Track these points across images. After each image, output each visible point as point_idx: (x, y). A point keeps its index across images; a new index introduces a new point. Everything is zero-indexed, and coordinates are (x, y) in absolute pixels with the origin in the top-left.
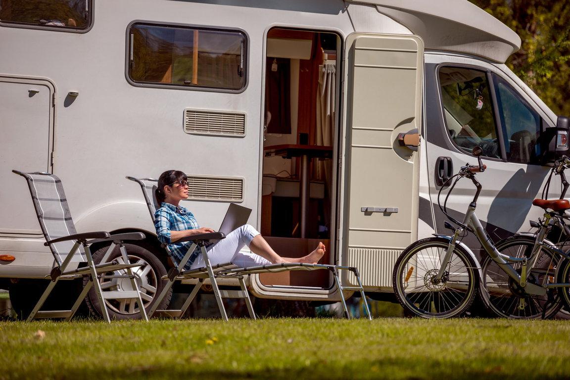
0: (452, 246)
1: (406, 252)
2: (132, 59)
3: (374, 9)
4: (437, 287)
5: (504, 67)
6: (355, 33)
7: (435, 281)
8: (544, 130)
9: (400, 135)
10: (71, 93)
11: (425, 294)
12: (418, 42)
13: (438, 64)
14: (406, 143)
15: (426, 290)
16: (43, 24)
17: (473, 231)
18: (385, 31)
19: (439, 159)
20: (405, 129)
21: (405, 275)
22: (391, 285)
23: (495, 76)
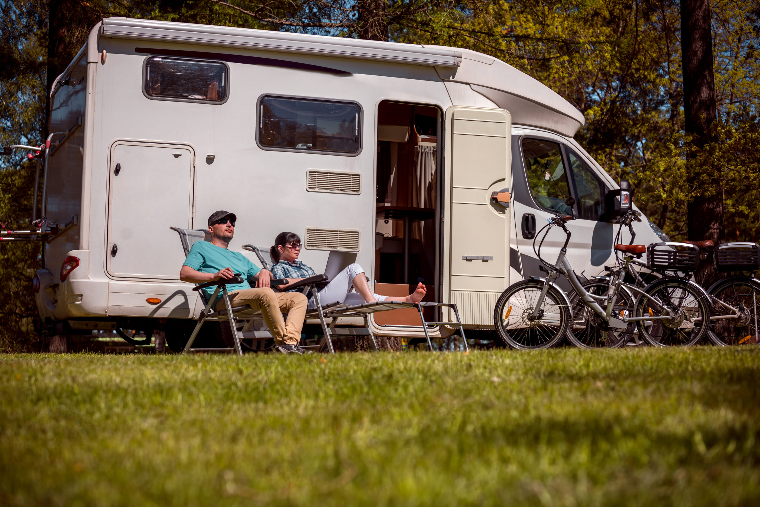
0: (546, 288)
1: (504, 294)
2: (261, 126)
3: (468, 86)
4: (533, 323)
5: (573, 140)
6: (453, 106)
7: (531, 319)
8: (606, 192)
9: (494, 193)
10: (209, 156)
11: (522, 330)
12: (506, 115)
13: (521, 136)
14: (499, 200)
15: (524, 326)
16: (186, 97)
17: (563, 273)
18: (478, 106)
19: (524, 215)
20: (498, 188)
22: (492, 323)
23: (566, 147)
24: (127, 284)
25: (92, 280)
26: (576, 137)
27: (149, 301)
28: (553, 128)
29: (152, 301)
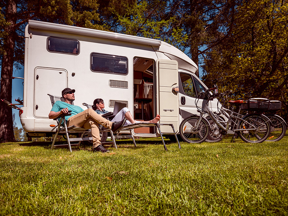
0: (201, 118)
2: (92, 64)
3: (163, 53)
9: (173, 88)
12: (176, 62)
13: (179, 72)
14: (175, 90)
17: (207, 113)
19: (181, 97)
21: (183, 129)
23: (193, 76)
24: (42, 120)
25: (28, 118)
26: (195, 74)
27: (51, 126)
28: (189, 70)
29: (52, 126)
